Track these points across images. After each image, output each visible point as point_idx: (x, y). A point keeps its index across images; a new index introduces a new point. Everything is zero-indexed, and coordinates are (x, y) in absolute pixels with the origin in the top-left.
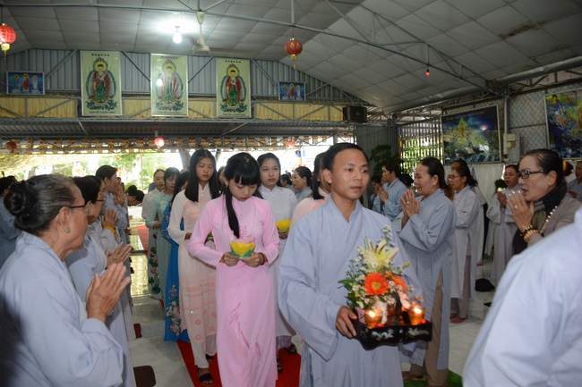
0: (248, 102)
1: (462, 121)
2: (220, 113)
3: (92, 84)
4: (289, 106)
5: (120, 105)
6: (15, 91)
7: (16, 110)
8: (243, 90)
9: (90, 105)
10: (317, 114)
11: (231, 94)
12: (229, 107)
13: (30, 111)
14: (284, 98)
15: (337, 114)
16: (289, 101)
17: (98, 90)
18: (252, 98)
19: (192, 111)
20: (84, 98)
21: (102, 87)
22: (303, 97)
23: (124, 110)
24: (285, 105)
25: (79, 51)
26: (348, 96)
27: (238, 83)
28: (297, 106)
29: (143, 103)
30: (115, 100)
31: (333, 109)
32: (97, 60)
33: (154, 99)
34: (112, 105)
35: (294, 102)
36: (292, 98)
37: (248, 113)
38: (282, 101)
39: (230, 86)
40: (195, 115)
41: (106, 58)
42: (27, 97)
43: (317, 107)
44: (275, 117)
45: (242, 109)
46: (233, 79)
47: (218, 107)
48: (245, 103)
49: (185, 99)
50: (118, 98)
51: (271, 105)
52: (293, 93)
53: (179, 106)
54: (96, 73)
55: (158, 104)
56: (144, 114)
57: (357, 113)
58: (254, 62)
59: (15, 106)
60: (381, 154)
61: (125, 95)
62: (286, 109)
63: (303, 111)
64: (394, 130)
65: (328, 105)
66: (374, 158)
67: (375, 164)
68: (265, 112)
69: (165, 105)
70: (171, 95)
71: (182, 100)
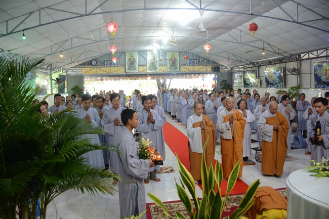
0: (178, 66)
2: (169, 70)
3: (129, 62)
5: (137, 69)
6: (107, 66)
8: (176, 62)
9: (129, 69)
10: (202, 69)
11: (172, 64)
12: (172, 68)
13: (112, 71)
15: (209, 69)
17: (131, 64)
18: (180, 65)
19: (160, 69)
21: (132, 63)
22: (197, 64)
23: (138, 70)
25: (125, 53)
26: (214, 62)
27: (175, 60)
28: (195, 67)
29: (145, 68)
31: (208, 67)
32: (131, 55)
34: (135, 69)
36: (193, 64)
37: (178, 70)
38: (190, 65)
40: (161, 71)
42: (110, 67)
43: (202, 67)
45: (176, 68)
46: (173, 59)
47: (168, 68)
49: (158, 66)
51: (186, 67)
52: (194, 62)
54: (130, 59)
55: (149, 68)
56: (145, 71)
57: (216, 69)
58: (179, 52)
59: (107, 70)
60: (223, 83)
61: (139, 66)
62: (191, 68)
63: (197, 68)
64: (231, 74)
65: (206, 66)
66: (222, 85)
67: (222, 87)
68: (183, 69)
69: (151, 68)
70: (153, 65)
71: (157, 66)
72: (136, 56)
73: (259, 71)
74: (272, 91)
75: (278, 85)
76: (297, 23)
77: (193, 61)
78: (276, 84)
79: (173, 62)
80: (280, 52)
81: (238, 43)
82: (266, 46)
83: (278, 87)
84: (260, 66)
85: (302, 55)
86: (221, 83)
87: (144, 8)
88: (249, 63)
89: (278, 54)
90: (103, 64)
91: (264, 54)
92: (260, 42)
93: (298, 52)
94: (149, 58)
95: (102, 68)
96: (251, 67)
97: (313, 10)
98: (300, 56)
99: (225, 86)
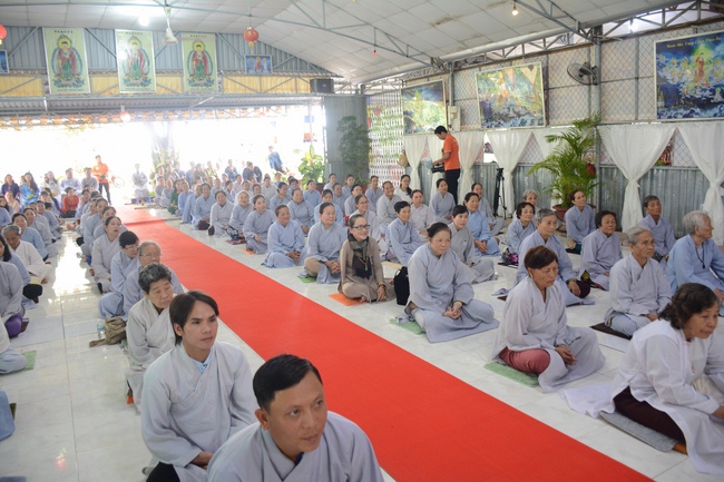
0: (215, 77)
1: (417, 93)
2: (188, 88)
3: (58, 62)
4: (256, 79)
5: (87, 82)
8: (209, 64)
10: (284, 86)
11: (198, 69)
12: (196, 82)
14: (251, 71)
15: (304, 85)
16: (257, 75)
17: (64, 67)
18: (220, 74)
19: (160, 84)
20: (50, 77)
21: (68, 64)
22: (269, 70)
23: (91, 86)
24: (252, 78)
25: (40, 28)
26: (316, 68)
27: (204, 58)
28: (264, 79)
29: (111, 80)
30: (82, 77)
31: (300, 81)
32: (61, 37)
33: (121, 73)
34: (79, 83)
35: (261, 76)
36: (258, 71)
37: (215, 87)
38: (249, 75)
39: (197, 60)
40: (163, 91)
41: (69, 35)
43: (284, 79)
44: (241, 91)
45: (210, 82)
46: (199, 54)
47: (186, 82)
48: (212, 77)
49: (152, 75)
50: (85, 75)
51: (238, 79)
52: (260, 66)
53: (146, 82)
54: (61, 51)
55: (125, 81)
56: (113, 91)
57: (324, 85)
58: (219, 36)
60: (346, 125)
61: (92, 73)
62: (253, 82)
63: (269, 82)
64: (361, 100)
65: (296, 77)
66: (340, 129)
67: (342, 135)
68: (232, 86)
69: (132, 81)
70: (138, 71)
71: (149, 76)
72: (80, 43)
73: (453, 86)
74: (504, 137)
75: (525, 118)
77: (257, 61)
78: (519, 116)
79: (201, 65)
83: (523, 123)
86: (340, 123)
98: (599, 28)
99: (350, 134)
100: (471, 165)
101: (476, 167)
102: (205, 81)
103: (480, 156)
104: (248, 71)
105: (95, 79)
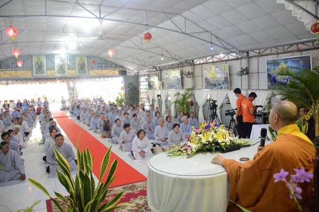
0: (87, 70)
2: (78, 74)
3: (37, 66)
4: (101, 71)
6: (13, 69)
7: (13, 75)
8: (85, 66)
9: (36, 73)
10: (110, 73)
12: (80, 72)
13: (18, 75)
15: (117, 72)
16: (101, 69)
17: (39, 68)
18: (88, 69)
19: (68, 73)
20: (34, 71)
21: (40, 67)
22: (105, 67)
23: (47, 73)
25: (32, 56)
26: (121, 66)
27: (83, 64)
28: (103, 70)
29: (53, 72)
30: (44, 71)
32: (38, 59)
33: (56, 69)
34: (43, 72)
35: (102, 69)
36: (101, 68)
37: (87, 73)
38: (98, 69)
39: (81, 65)
40: (69, 75)
41: (41, 58)
42: (16, 70)
43: (110, 70)
45: (85, 72)
47: (77, 72)
49: (66, 70)
51: (94, 71)
52: (102, 66)
53: (64, 72)
54: (38, 63)
55: (57, 72)
56: (53, 75)
57: (123, 73)
58: (88, 57)
59: (13, 73)
60: (130, 86)
61: (47, 69)
62: (99, 72)
63: (105, 72)
64: (137, 77)
65: (114, 69)
66: (128, 87)
67: (129, 89)
68: (92, 73)
69: (60, 72)
70: (62, 68)
72: (44, 60)
73: (161, 75)
76: (185, 34)
77: (101, 65)
78: (176, 86)
79: (82, 67)
80: (177, 58)
81: (140, 49)
82: (164, 52)
83: (177, 88)
84: (162, 70)
85: (195, 61)
86: (128, 85)
87: (45, 14)
88: (152, 67)
89: (175, 59)
90: (8, 67)
91: (162, 59)
92: (159, 48)
93: (192, 58)
94: (57, 62)
95: (7, 72)
96: (155, 71)
97: (197, 24)
98: (193, 61)
99: (132, 89)
100: (165, 100)
101: (166, 101)
102: (83, 71)
103: (167, 98)
104: (98, 68)
105: (48, 71)
